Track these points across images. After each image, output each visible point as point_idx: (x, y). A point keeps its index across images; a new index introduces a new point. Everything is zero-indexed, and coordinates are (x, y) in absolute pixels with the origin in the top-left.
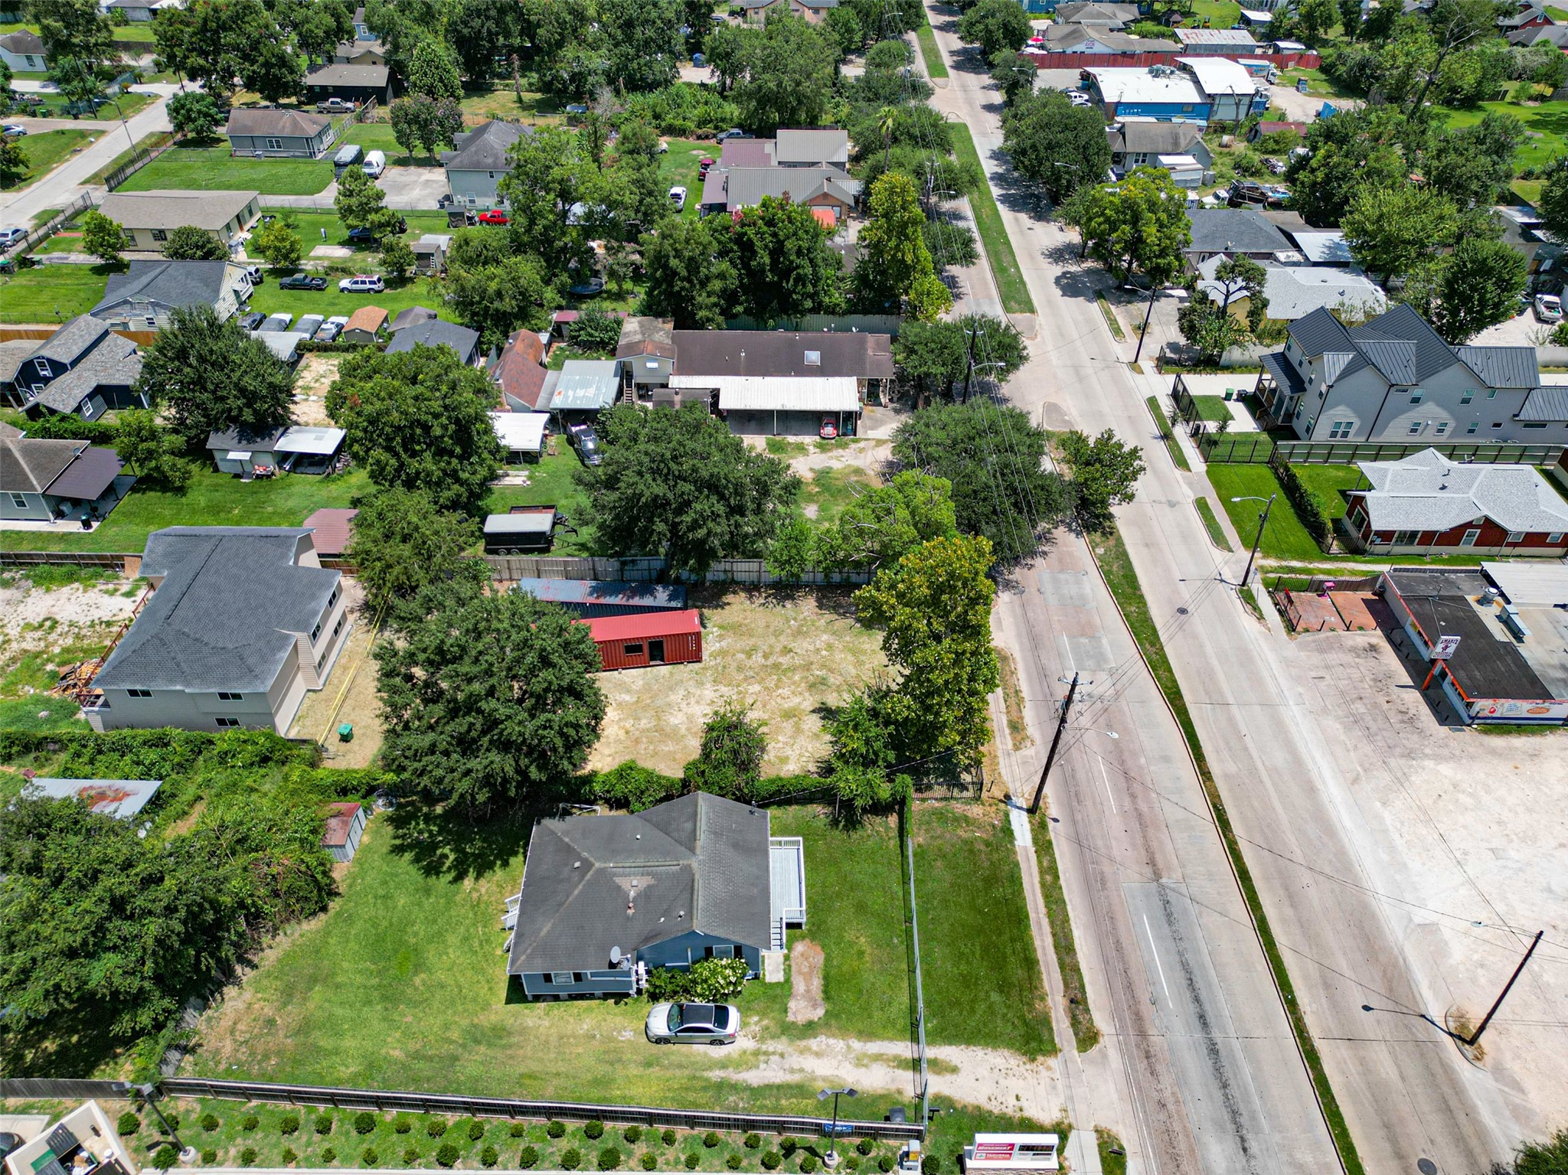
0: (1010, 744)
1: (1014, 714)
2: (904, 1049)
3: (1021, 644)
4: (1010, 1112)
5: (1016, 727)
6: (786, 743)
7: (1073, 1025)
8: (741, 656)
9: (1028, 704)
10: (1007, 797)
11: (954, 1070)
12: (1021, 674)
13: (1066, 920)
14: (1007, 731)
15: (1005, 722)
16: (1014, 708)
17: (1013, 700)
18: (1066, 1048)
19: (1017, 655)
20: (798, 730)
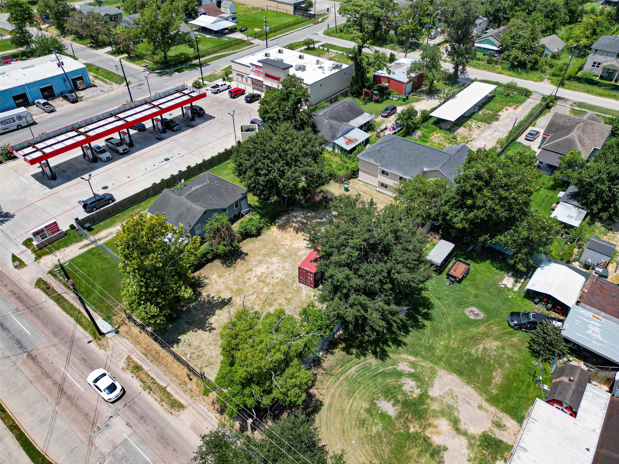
0: (132, 356)
1: (143, 376)
2: (100, 243)
3: (172, 428)
4: (57, 252)
5: (137, 369)
6: (227, 282)
7: (46, 282)
8: (290, 296)
9: (140, 389)
10: (117, 332)
11: (80, 248)
12: (156, 405)
13: (64, 309)
14: (140, 363)
15: (144, 367)
16: (145, 380)
17: (149, 382)
18: (46, 276)
19: (168, 417)
20: (228, 288)
